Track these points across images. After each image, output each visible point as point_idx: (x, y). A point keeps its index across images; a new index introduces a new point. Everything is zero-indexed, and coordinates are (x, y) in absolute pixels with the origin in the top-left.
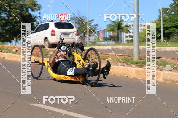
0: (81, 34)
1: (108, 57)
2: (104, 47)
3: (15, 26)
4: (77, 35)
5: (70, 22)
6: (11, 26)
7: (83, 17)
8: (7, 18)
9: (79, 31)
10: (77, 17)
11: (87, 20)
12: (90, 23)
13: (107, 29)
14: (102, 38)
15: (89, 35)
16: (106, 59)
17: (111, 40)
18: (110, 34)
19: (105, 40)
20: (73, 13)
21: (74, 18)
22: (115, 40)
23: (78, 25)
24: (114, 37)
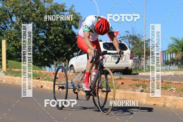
0: (136, 56)
1: (171, 86)
2: (165, 73)
3: (56, 47)
4: (131, 58)
5: (123, 42)
6: (51, 48)
7: (139, 35)
8: (45, 37)
9: (134, 54)
10: (131, 36)
11: (143, 39)
12: (147, 43)
13: (168, 50)
14: (162, 61)
15: (146, 58)
16: (168, 89)
17: (173, 64)
18: (172, 57)
19: (166, 64)
20: (126, 31)
21: (127, 36)
22: (179, 64)
23: (132, 45)
24: (178, 60)
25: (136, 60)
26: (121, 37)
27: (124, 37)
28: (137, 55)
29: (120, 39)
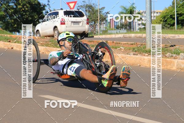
0: (91, 22)
1: (120, 46)
2: (116, 35)
3: (24, 15)
4: (87, 23)
5: (80, 10)
7: (94, 4)
8: (15, 7)
9: (90, 20)
10: (87, 5)
11: (97, 8)
12: (101, 10)
14: (113, 26)
15: (100, 24)
16: (118, 48)
17: (122, 29)
18: (121, 22)
19: (117, 28)
20: (83, 1)
21: (84, 5)
22: (127, 28)
23: (88, 13)
24: (126, 25)
25: (91, 25)
26: (79, 6)
27: (81, 6)
28: (93, 21)
29: (78, 8)
